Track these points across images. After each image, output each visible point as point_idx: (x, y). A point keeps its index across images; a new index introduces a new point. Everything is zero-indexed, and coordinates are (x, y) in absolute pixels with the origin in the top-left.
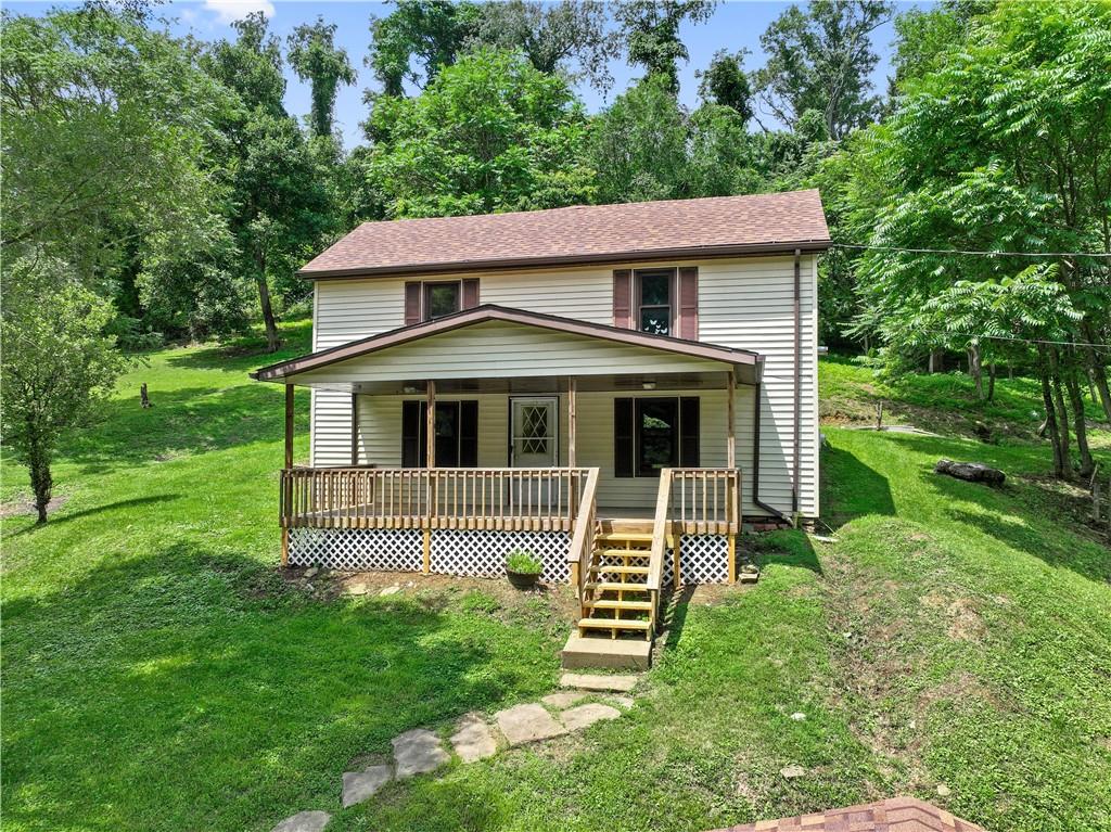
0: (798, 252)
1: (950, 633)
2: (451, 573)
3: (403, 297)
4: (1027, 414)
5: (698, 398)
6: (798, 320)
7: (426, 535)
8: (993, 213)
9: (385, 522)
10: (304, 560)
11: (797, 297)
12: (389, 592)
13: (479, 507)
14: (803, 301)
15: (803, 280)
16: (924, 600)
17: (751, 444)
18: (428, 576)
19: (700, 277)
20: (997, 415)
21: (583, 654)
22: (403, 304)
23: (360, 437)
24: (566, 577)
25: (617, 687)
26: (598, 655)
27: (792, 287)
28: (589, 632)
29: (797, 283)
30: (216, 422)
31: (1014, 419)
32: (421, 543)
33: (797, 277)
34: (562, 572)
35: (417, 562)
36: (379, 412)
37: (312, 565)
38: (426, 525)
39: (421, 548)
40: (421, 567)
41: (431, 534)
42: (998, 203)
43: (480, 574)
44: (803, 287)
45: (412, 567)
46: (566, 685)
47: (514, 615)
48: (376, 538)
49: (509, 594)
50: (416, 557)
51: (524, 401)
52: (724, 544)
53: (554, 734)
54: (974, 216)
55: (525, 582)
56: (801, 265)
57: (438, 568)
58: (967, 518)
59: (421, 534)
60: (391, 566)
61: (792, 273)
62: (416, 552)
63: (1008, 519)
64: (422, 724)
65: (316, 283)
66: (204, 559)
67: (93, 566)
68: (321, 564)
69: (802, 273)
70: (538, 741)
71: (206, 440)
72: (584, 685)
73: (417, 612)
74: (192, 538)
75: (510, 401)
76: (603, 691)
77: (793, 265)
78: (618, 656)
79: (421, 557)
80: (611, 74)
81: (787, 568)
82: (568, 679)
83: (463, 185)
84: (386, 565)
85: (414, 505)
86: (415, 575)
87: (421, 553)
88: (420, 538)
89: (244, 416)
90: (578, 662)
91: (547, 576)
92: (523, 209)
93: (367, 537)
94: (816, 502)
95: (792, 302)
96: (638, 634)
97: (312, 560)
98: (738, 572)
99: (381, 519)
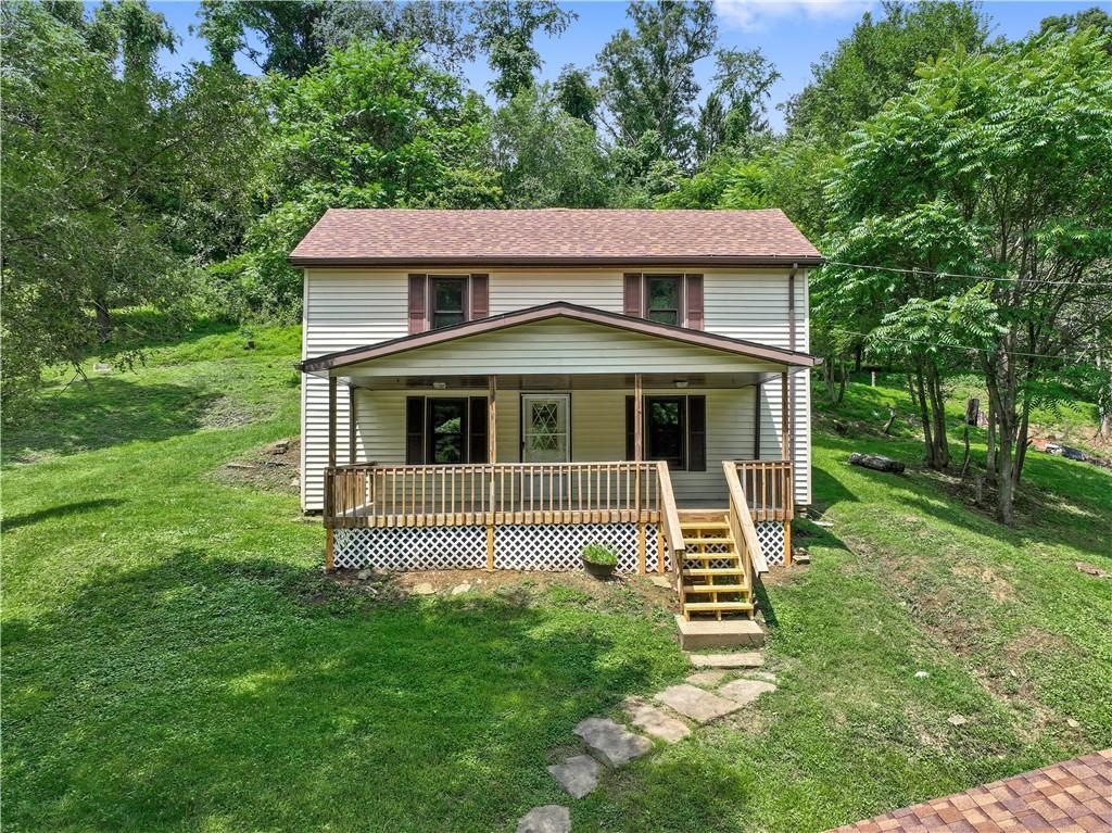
0: (796, 266)
1: (994, 597)
2: (518, 568)
3: (406, 290)
4: (870, 414)
5: (704, 396)
6: (793, 327)
7: (490, 531)
8: (944, 240)
9: (446, 520)
10: (352, 562)
11: (792, 307)
12: (461, 589)
13: (546, 502)
14: (797, 310)
15: (796, 291)
16: (956, 571)
17: (752, 439)
18: (494, 573)
19: (705, 284)
20: (849, 415)
21: (703, 635)
22: (406, 296)
23: (358, 433)
24: (634, 566)
25: (750, 663)
26: (718, 635)
27: (787, 297)
28: (694, 615)
29: (791, 294)
30: (75, 419)
31: (862, 418)
32: (484, 539)
33: (791, 288)
34: (629, 561)
35: (479, 559)
36: (380, 408)
37: (362, 566)
38: (490, 522)
39: (483, 544)
40: (484, 563)
41: (494, 530)
42: (947, 233)
43: (547, 567)
44: (796, 298)
45: (474, 564)
46: (701, 665)
47: (608, 604)
48: (434, 536)
49: (594, 585)
50: (479, 554)
51: (533, 398)
52: (780, 530)
53: (733, 709)
54: (927, 242)
55: (603, 572)
56: (795, 278)
57: (503, 564)
58: (907, 501)
59: (484, 530)
60: (450, 564)
61: (787, 284)
62: (479, 549)
63: (935, 502)
64: (592, 713)
65: (306, 270)
66: (226, 569)
67: (81, 581)
68: (372, 565)
69: (796, 285)
70: (722, 717)
71: (71, 439)
72: (720, 664)
73: (504, 609)
74: (197, 544)
75: (521, 398)
76: (737, 668)
77: (787, 277)
78: (737, 635)
79: (484, 554)
80: (466, 75)
81: (826, 549)
82: (698, 659)
83: (361, 174)
84: (445, 564)
85: (478, 503)
86: (477, 571)
87: (484, 549)
88: (483, 535)
89: (109, 412)
90: (698, 644)
91: (624, 566)
92: (431, 205)
93: (424, 536)
94: (809, 491)
95: (787, 310)
96: (742, 615)
97: (362, 562)
98: (792, 554)
99: (441, 516)
